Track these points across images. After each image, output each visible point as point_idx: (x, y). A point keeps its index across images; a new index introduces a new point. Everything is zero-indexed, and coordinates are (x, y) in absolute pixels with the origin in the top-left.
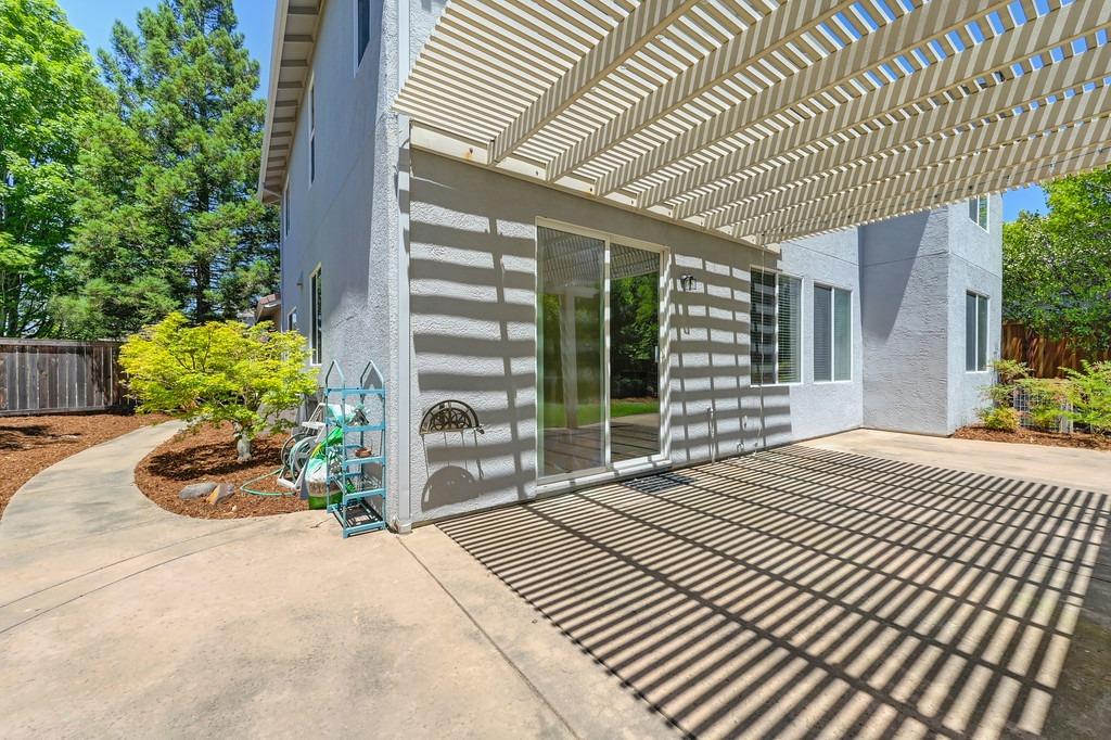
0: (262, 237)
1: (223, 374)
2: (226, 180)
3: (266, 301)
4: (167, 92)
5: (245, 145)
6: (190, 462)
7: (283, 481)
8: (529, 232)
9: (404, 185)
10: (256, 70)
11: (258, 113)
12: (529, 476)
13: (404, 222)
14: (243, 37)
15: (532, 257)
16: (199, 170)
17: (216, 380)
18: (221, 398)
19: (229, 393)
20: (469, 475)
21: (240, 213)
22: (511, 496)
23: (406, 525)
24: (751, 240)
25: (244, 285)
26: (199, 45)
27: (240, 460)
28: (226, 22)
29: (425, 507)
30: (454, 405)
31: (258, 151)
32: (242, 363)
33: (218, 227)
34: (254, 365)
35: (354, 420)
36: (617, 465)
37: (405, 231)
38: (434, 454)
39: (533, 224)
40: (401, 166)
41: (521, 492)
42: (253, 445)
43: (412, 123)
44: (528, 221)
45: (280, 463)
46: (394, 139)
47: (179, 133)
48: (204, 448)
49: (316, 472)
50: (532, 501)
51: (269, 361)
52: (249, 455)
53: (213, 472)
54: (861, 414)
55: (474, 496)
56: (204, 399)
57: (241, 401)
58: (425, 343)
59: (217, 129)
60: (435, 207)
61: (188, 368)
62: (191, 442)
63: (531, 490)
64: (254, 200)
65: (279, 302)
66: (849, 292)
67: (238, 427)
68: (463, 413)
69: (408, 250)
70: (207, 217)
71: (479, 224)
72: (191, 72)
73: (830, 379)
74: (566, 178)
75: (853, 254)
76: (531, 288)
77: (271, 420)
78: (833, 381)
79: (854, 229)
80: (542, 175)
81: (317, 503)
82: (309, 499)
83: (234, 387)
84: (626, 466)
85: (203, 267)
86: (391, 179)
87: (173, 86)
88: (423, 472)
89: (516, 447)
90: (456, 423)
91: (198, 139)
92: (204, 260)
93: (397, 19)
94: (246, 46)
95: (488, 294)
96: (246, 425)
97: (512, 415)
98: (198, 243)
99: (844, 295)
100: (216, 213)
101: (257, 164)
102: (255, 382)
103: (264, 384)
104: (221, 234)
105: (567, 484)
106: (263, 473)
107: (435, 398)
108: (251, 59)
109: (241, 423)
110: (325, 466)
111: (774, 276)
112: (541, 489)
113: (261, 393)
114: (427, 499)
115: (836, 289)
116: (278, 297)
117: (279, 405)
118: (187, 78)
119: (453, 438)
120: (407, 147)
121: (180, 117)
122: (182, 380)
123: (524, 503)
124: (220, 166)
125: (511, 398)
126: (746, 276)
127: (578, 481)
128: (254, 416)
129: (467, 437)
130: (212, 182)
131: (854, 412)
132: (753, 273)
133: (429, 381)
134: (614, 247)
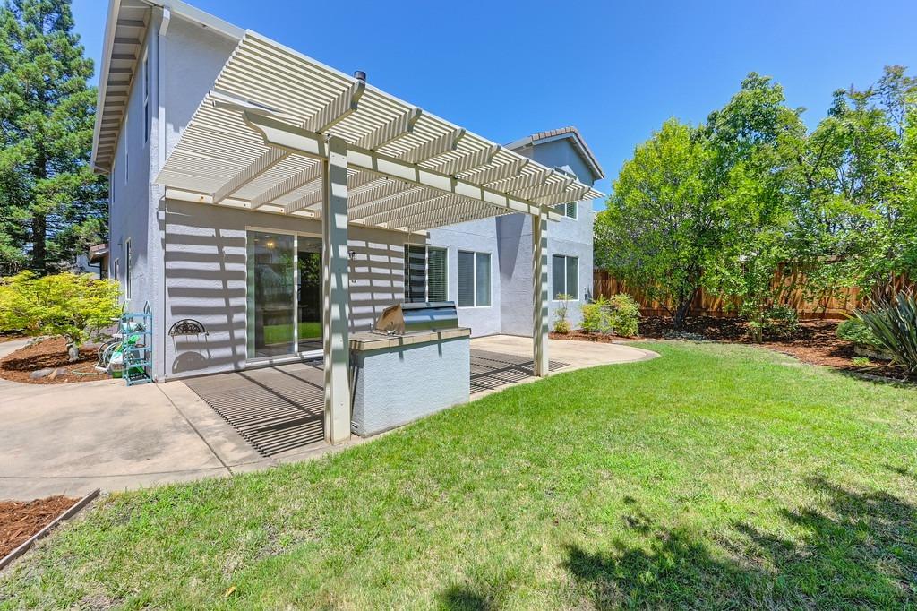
0: (94, 198)
1: (59, 307)
2: (62, 155)
3: (97, 249)
4: (9, 83)
5: (80, 126)
6: (35, 363)
7: (99, 368)
8: (243, 234)
9: (162, 216)
10: (90, 66)
11: (92, 101)
12: (242, 357)
13: (162, 235)
14: (79, 36)
15: (244, 246)
16: (39, 146)
17: (54, 310)
18: (58, 322)
19: (64, 318)
20: (202, 357)
21: (75, 180)
22: (231, 367)
23: (162, 379)
24: (404, 229)
25: (77, 238)
26: (39, 46)
27: (71, 360)
28: (62, 25)
29: (174, 371)
30: (189, 322)
31: (90, 132)
32: (73, 299)
33: (55, 191)
34: (82, 301)
35: (136, 330)
36: (304, 353)
37: (162, 240)
38: (180, 346)
39: (244, 230)
40: (160, 209)
41: (236, 365)
42: (80, 352)
43: (166, 188)
44: (241, 228)
45: (98, 359)
46: (156, 196)
47: (20, 116)
48: (43, 355)
49: (117, 358)
50: (243, 370)
51: (93, 298)
52: (77, 357)
53: (51, 367)
54: (500, 326)
55: (205, 367)
56: (44, 322)
57: (72, 323)
58: (174, 292)
59: (54, 115)
60: (181, 226)
61: (35, 303)
62: (33, 353)
63: (242, 365)
64: (88, 169)
65: (108, 250)
66: (490, 254)
67: (70, 340)
68: (195, 326)
69: (164, 247)
70: (45, 183)
71: (210, 232)
72: (31, 69)
73: (473, 305)
74: (264, 206)
75: (492, 232)
76: (243, 262)
77: (94, 334)
78: (475, 307)
79: (494, 218)
80: (249, 206)
81: (117, 375)
82: (113, 374)
83: (67, 314)
84: (307, 354)
85: (39, 221)
86: (155, 215)
87: (14, 79)
88: (173, 354)
89: (233, 343)
90: (191, 330)
91: (37, 123)
92: (42, 216)
93: (158, 139)
94: (81, 42)
95: (215, 266)
96: (76, 338)
97: (230, 327)
98: (36, 204)
99: (485, 257)
100: (53, 179)
101: (90, 141)
102: (82, 311)
103: (88, 312)
104: (58, 197)
105: (267, 362)
106: (87, 365)
107: (180, 318)
108: (86, 56)
109: (72, 337)
110: (121, 356)
111: (424, 248)
112: (249, 364)
113: (87, 318)
114: (175, 367)
115: (477, 253)
116: (107, 246)
117: (99, 325)
118: (28, 74)
119: (192, 338)
120: (163, 199)
121: (21, 103)
122: (32, 311)
123: (238, 371)
124: (58, 143)
125: (230, 318)
126: (402, 249)
127: (275, 361)
128: (81, 332)
129: (201, 337)
130: (51, 155)
131: (496, 324)
132: (406, 247)
133: (176, 310)
134: (300, 238)
